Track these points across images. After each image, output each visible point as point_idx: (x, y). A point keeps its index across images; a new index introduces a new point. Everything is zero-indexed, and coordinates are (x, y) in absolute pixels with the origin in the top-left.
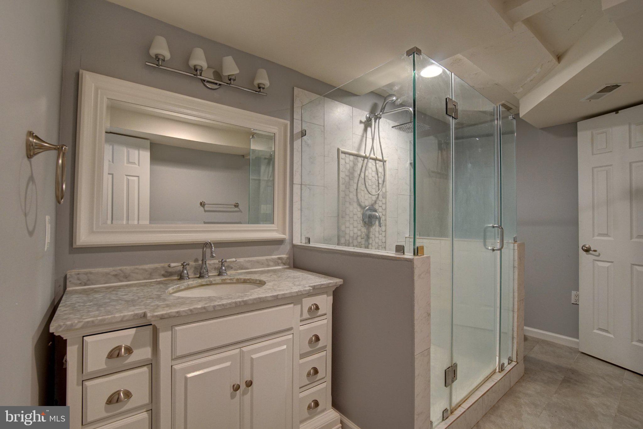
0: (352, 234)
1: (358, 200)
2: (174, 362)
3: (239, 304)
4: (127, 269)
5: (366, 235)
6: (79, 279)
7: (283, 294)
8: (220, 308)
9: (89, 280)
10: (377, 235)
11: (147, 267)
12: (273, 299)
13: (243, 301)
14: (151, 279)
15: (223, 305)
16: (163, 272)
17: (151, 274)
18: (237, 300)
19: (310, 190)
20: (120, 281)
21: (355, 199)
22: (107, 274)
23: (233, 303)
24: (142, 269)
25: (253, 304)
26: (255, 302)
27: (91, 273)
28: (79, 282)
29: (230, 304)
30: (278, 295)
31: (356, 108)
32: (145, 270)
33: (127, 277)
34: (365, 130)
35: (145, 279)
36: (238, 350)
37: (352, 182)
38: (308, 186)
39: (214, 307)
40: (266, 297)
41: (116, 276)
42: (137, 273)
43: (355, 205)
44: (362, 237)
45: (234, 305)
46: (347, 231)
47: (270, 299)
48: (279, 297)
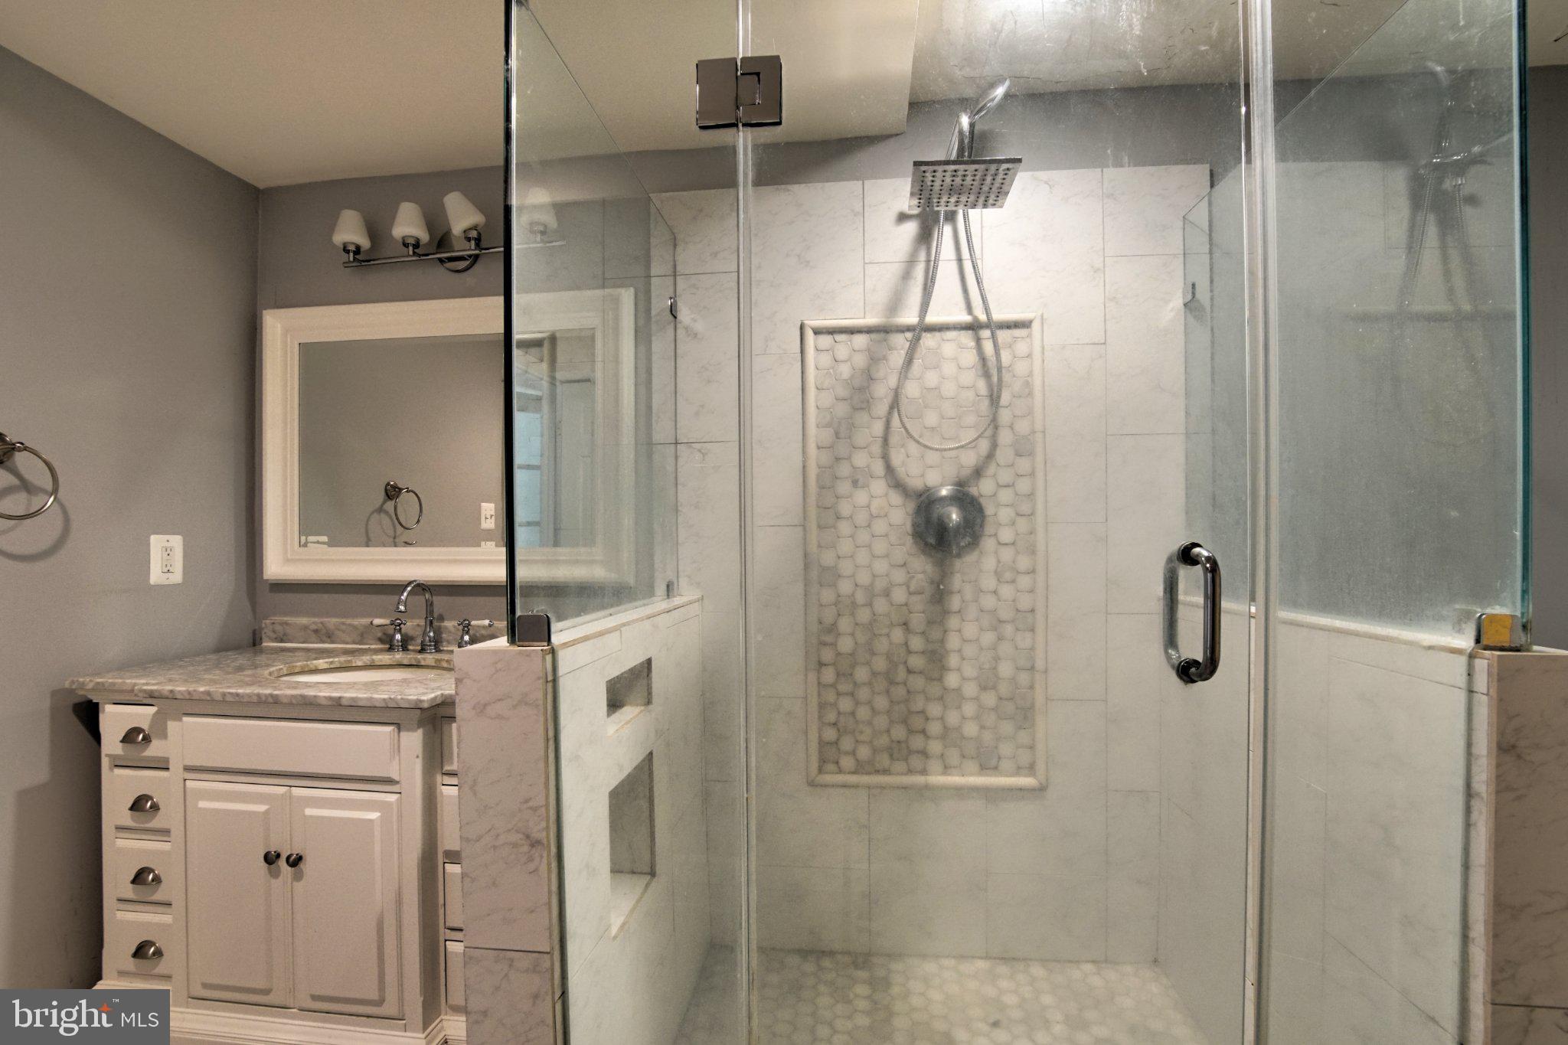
0: (864, 578)
1: (889, 469)
2: (188, 775)
3: (264, 699)
4: (332, 622)
5: (932, 582)
6: (274, 632)
7: (353, 699)
8: (232, 699)
9: (285, 635)
10: (988, 582)
11: (357, 622)
12: (330, 703)
13: (271, 695)
14: (362, 644)
15: (237, 695)
16: (380, 635)
17: (362, 636)
18: (261, 692)
19: (704, 455)
20: (321, 640)
21: (879, 468)
22: (305, 628)
23: (255, 694)
24: (350, 625)
25: (291, 704)
26: (294, 701)
27: (286, 624)
28: (275, 636)
29: (249, 696)
30: (340, 698)
31: (876, 178)
32: (355, 627)
33: (330, 637)
34: (925, 236)
35: (354, 643)
36: (283, 790)
37: (862, 418)
38: (697, 446)
39: (224, 695)
40: (315, 696)
41: (316, 631)
42: (344, 632)
43: (879, 486)
44: (911, 590)
45: (255, 699)
46: (846, 568)
47: (324, 702)
48: (344, 702)
